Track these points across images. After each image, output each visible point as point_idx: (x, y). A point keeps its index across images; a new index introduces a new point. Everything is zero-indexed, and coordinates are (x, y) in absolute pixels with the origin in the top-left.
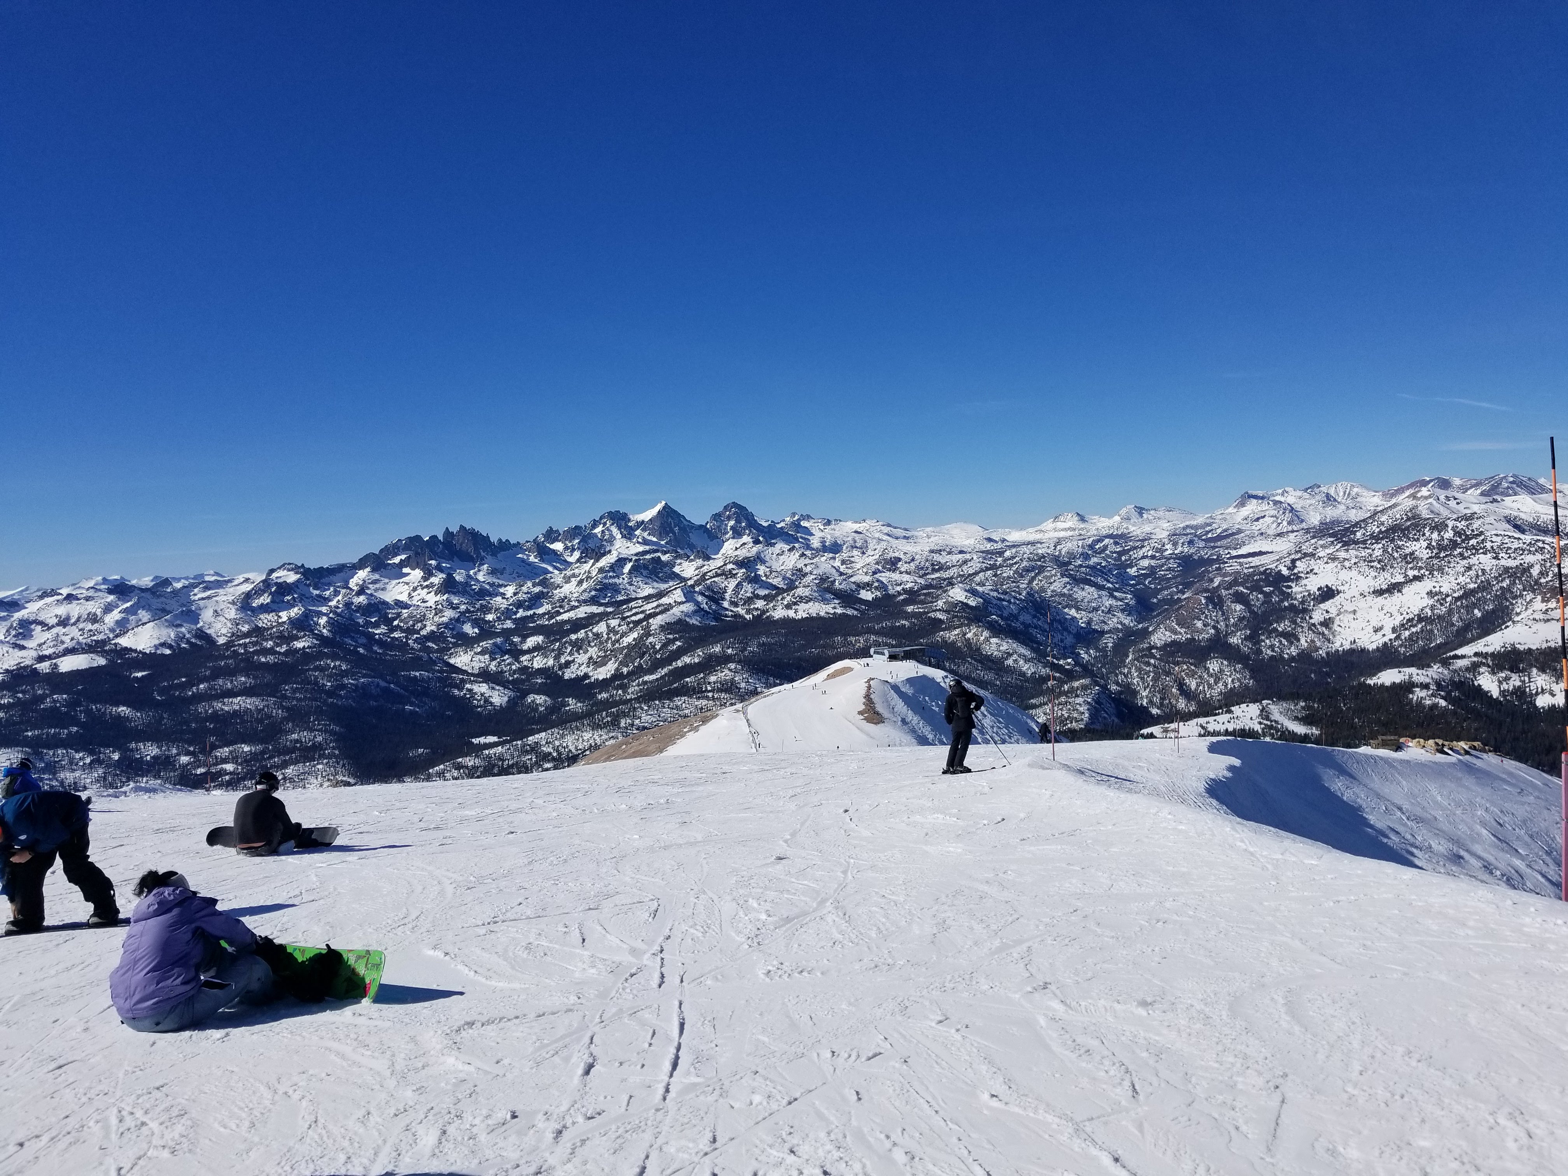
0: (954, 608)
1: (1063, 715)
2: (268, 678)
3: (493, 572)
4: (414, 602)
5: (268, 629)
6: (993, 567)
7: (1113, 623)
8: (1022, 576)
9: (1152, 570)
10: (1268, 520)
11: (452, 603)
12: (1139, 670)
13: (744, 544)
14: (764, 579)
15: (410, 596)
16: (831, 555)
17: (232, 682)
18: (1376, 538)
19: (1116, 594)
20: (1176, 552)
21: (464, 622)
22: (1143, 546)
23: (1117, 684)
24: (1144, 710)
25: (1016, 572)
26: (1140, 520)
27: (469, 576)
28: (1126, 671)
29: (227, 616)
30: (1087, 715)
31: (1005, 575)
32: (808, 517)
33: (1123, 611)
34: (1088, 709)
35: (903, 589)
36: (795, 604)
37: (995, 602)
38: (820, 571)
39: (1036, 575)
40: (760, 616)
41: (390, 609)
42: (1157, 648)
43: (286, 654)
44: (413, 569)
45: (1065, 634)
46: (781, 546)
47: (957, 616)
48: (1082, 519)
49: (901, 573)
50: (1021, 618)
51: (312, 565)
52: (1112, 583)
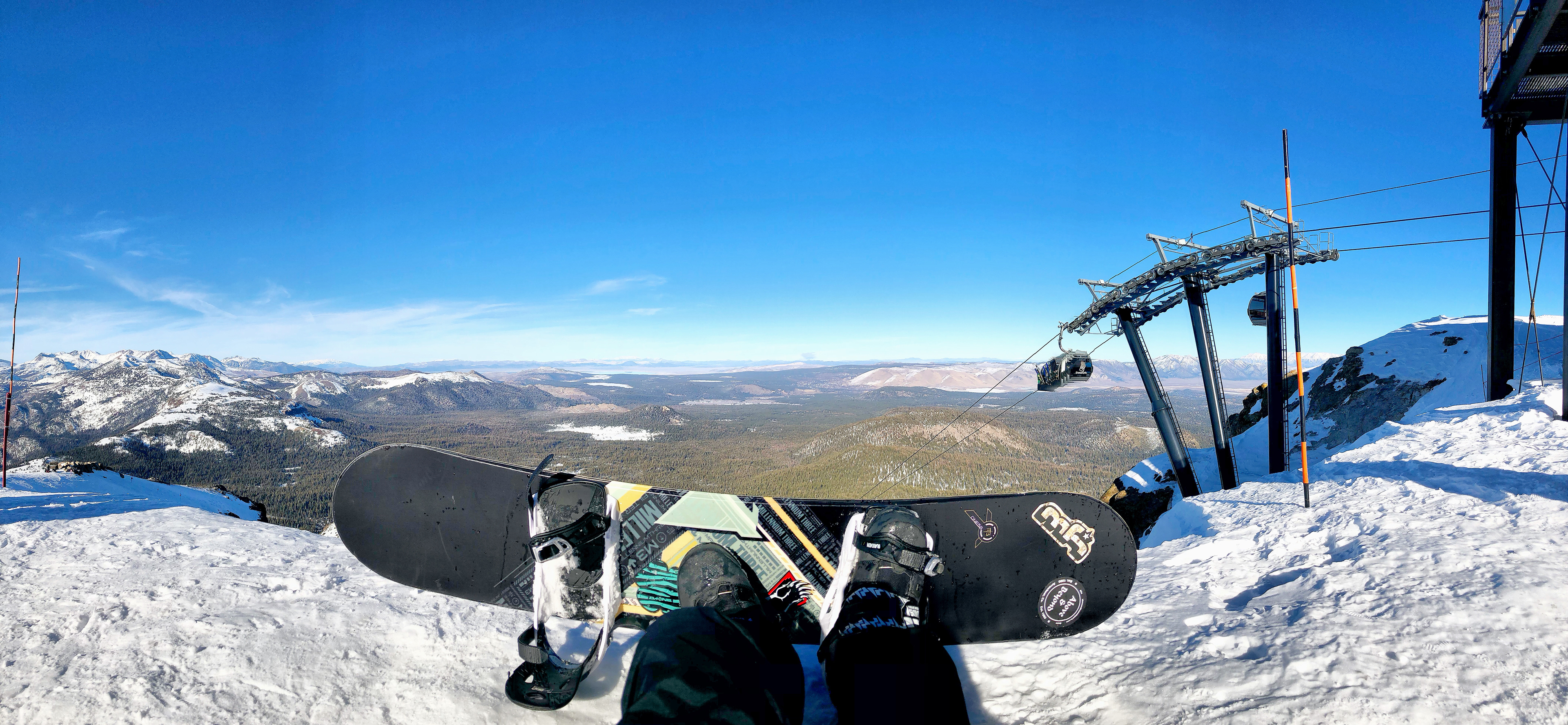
18: (102, 377)
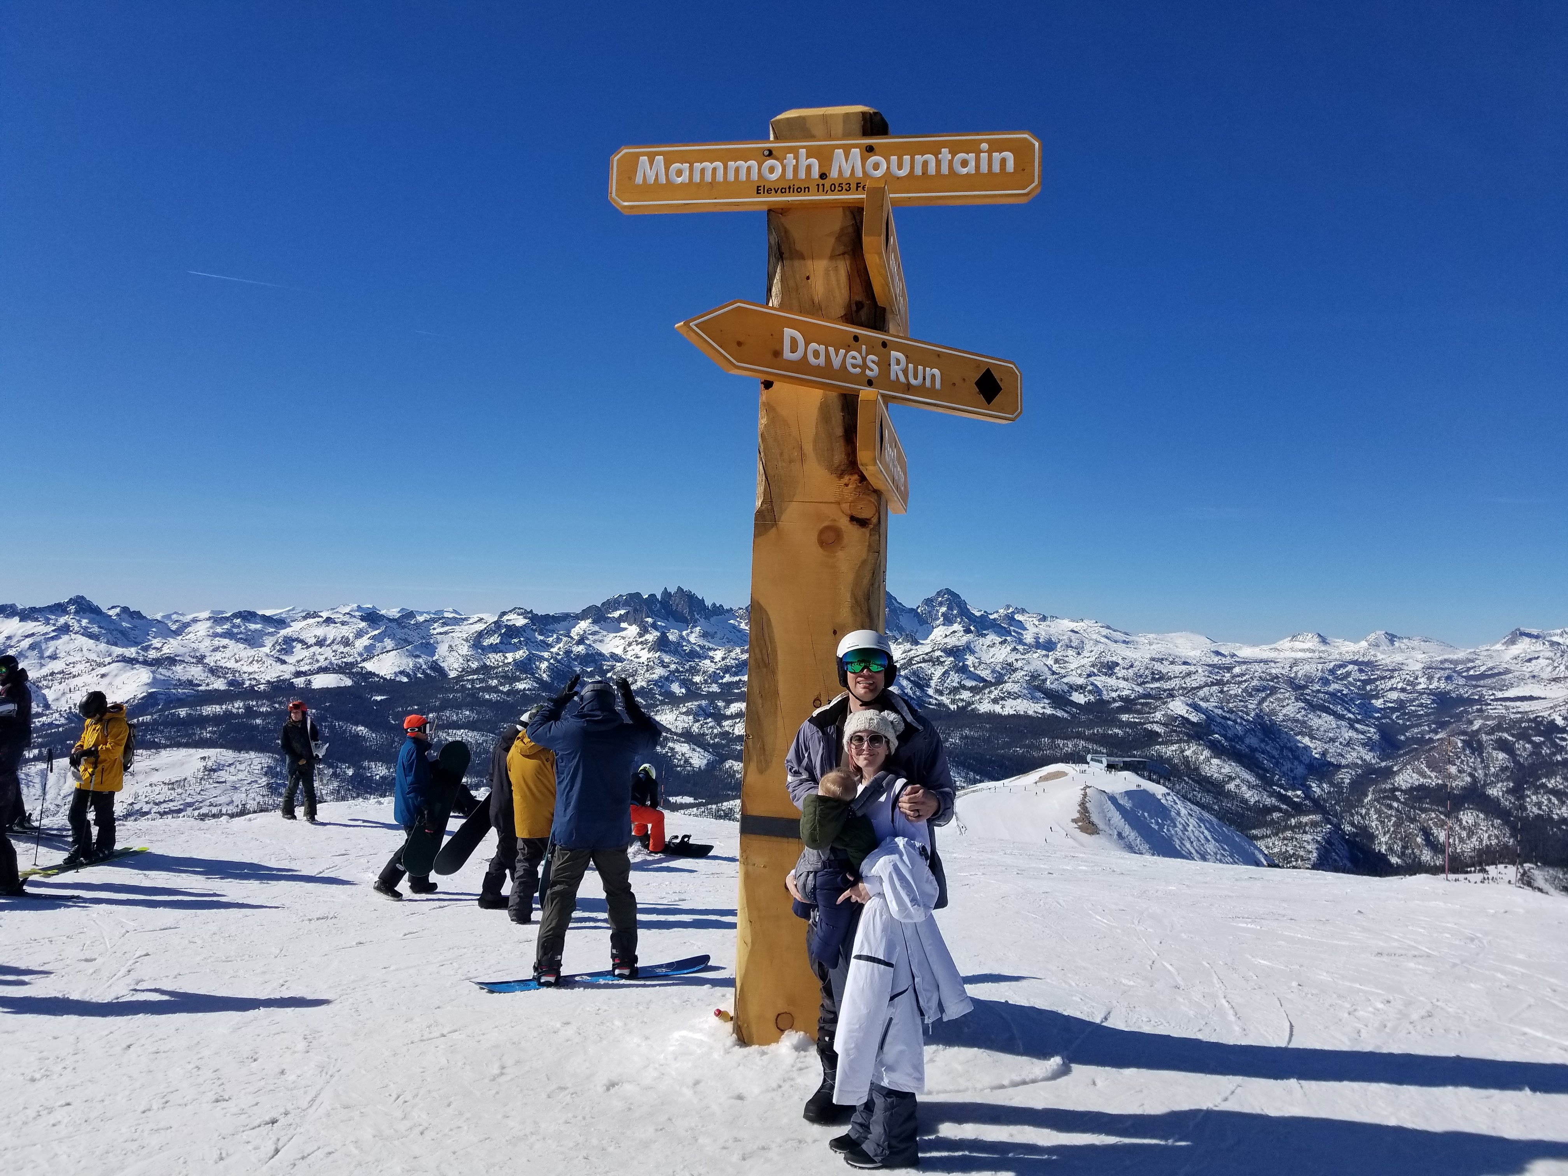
0: (1171, 721)
1: (1287, 851)
2: (489, 715)
3: (704, 635)
4: (628, 657)
5: (495, 668)
6: (1219, 683)
7: (1351, 757)
8: (1251, 695)
9: (1401, 705)
10: (1542, 662)
11: (663, 661)
12: (1379, 812)
13: (954, 632)
14: (972, 669)
15: (625, 651)
16: (1044, 652)
17: (457, 715)
19: (1358, 726)
20: (1431, 687)
21: (672, 681)
22: (1392, 677)
23: (1352, 824)
24: (1382, 858)
25: (1244, 690)
26: (1391, 648)
27: (681, 637)
28: (1364, 811)
29: (460, 652)
30: (1315, 855)
31: (1231, 692)
32: (1023, 611)
33: (1364, 745)
34: (1317, 849)
35: (1119, 696)
36: (1003, 699)
37: (1219, 720)
38: (1031, 668)
39: (1268, 696)
40: (964, 708)
41: (605, 661)
42: (1402, 791)
43: (508, 693)
44: (630, 625)
45: (1296, 763)
46: (992, 637)
47: (1175, 731)
48: (1324, 641)
49: (1118, 678)
50: (1247, 741)
51: (540, 611)
52: (1353, 714)
